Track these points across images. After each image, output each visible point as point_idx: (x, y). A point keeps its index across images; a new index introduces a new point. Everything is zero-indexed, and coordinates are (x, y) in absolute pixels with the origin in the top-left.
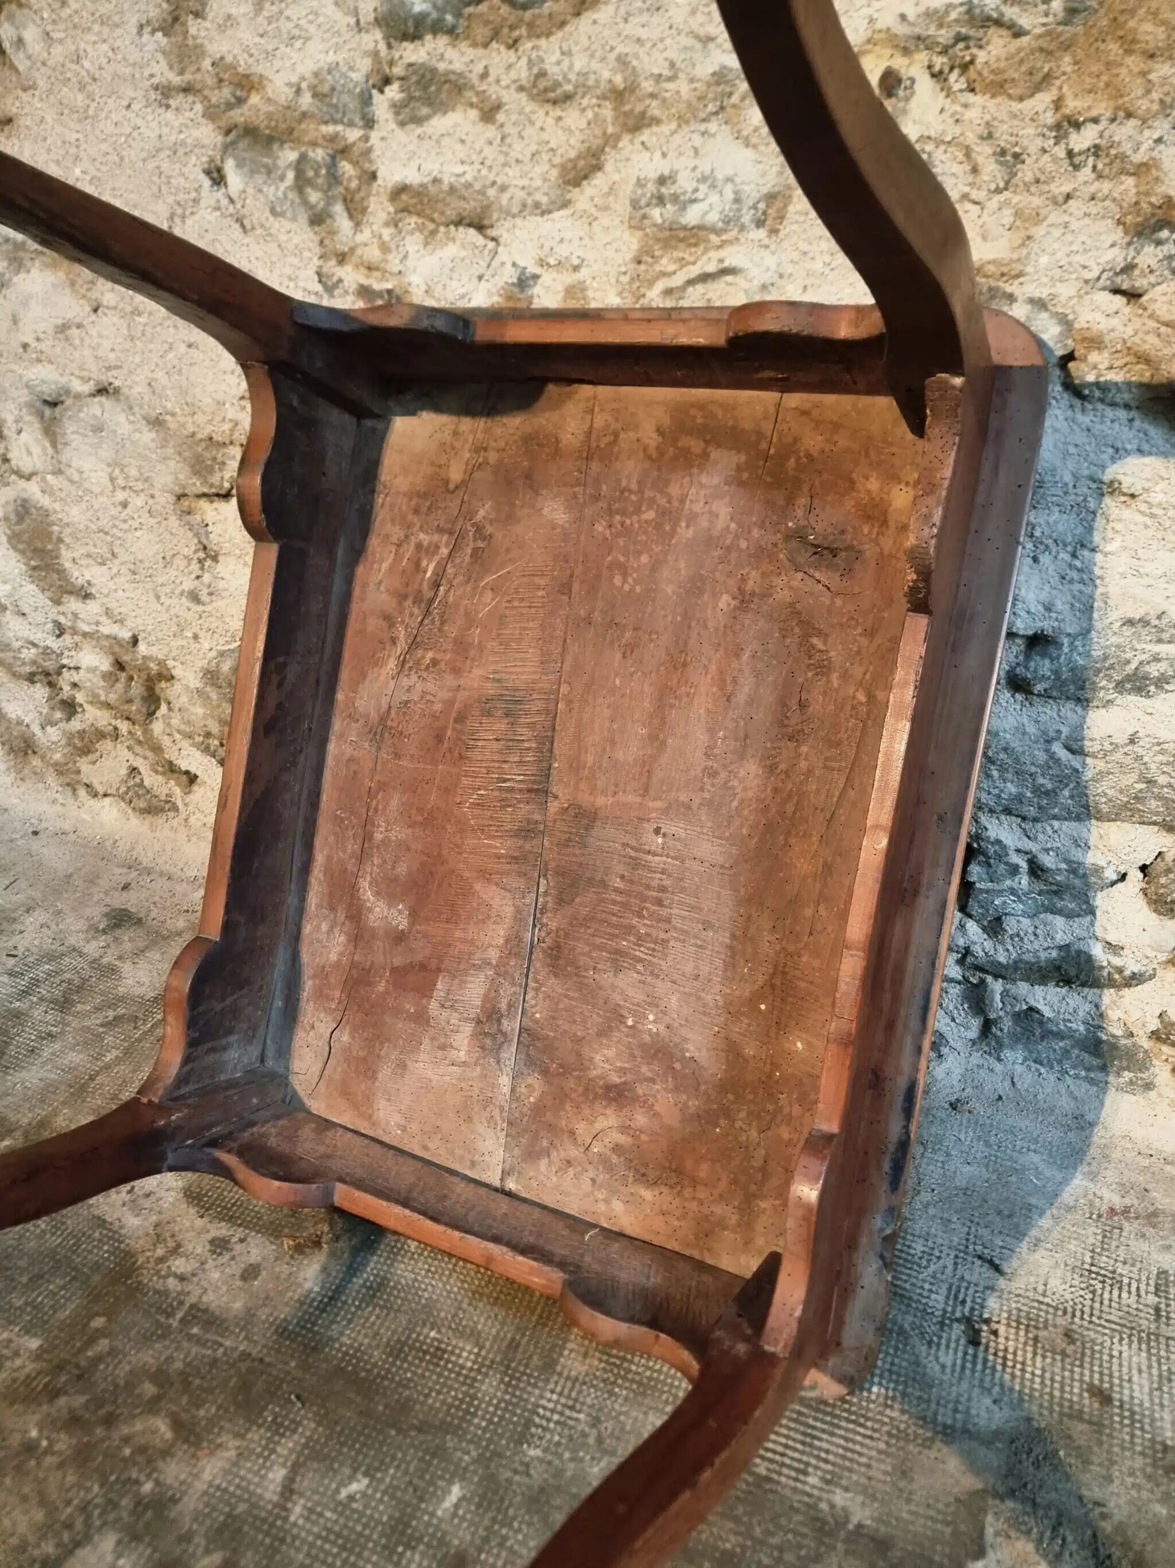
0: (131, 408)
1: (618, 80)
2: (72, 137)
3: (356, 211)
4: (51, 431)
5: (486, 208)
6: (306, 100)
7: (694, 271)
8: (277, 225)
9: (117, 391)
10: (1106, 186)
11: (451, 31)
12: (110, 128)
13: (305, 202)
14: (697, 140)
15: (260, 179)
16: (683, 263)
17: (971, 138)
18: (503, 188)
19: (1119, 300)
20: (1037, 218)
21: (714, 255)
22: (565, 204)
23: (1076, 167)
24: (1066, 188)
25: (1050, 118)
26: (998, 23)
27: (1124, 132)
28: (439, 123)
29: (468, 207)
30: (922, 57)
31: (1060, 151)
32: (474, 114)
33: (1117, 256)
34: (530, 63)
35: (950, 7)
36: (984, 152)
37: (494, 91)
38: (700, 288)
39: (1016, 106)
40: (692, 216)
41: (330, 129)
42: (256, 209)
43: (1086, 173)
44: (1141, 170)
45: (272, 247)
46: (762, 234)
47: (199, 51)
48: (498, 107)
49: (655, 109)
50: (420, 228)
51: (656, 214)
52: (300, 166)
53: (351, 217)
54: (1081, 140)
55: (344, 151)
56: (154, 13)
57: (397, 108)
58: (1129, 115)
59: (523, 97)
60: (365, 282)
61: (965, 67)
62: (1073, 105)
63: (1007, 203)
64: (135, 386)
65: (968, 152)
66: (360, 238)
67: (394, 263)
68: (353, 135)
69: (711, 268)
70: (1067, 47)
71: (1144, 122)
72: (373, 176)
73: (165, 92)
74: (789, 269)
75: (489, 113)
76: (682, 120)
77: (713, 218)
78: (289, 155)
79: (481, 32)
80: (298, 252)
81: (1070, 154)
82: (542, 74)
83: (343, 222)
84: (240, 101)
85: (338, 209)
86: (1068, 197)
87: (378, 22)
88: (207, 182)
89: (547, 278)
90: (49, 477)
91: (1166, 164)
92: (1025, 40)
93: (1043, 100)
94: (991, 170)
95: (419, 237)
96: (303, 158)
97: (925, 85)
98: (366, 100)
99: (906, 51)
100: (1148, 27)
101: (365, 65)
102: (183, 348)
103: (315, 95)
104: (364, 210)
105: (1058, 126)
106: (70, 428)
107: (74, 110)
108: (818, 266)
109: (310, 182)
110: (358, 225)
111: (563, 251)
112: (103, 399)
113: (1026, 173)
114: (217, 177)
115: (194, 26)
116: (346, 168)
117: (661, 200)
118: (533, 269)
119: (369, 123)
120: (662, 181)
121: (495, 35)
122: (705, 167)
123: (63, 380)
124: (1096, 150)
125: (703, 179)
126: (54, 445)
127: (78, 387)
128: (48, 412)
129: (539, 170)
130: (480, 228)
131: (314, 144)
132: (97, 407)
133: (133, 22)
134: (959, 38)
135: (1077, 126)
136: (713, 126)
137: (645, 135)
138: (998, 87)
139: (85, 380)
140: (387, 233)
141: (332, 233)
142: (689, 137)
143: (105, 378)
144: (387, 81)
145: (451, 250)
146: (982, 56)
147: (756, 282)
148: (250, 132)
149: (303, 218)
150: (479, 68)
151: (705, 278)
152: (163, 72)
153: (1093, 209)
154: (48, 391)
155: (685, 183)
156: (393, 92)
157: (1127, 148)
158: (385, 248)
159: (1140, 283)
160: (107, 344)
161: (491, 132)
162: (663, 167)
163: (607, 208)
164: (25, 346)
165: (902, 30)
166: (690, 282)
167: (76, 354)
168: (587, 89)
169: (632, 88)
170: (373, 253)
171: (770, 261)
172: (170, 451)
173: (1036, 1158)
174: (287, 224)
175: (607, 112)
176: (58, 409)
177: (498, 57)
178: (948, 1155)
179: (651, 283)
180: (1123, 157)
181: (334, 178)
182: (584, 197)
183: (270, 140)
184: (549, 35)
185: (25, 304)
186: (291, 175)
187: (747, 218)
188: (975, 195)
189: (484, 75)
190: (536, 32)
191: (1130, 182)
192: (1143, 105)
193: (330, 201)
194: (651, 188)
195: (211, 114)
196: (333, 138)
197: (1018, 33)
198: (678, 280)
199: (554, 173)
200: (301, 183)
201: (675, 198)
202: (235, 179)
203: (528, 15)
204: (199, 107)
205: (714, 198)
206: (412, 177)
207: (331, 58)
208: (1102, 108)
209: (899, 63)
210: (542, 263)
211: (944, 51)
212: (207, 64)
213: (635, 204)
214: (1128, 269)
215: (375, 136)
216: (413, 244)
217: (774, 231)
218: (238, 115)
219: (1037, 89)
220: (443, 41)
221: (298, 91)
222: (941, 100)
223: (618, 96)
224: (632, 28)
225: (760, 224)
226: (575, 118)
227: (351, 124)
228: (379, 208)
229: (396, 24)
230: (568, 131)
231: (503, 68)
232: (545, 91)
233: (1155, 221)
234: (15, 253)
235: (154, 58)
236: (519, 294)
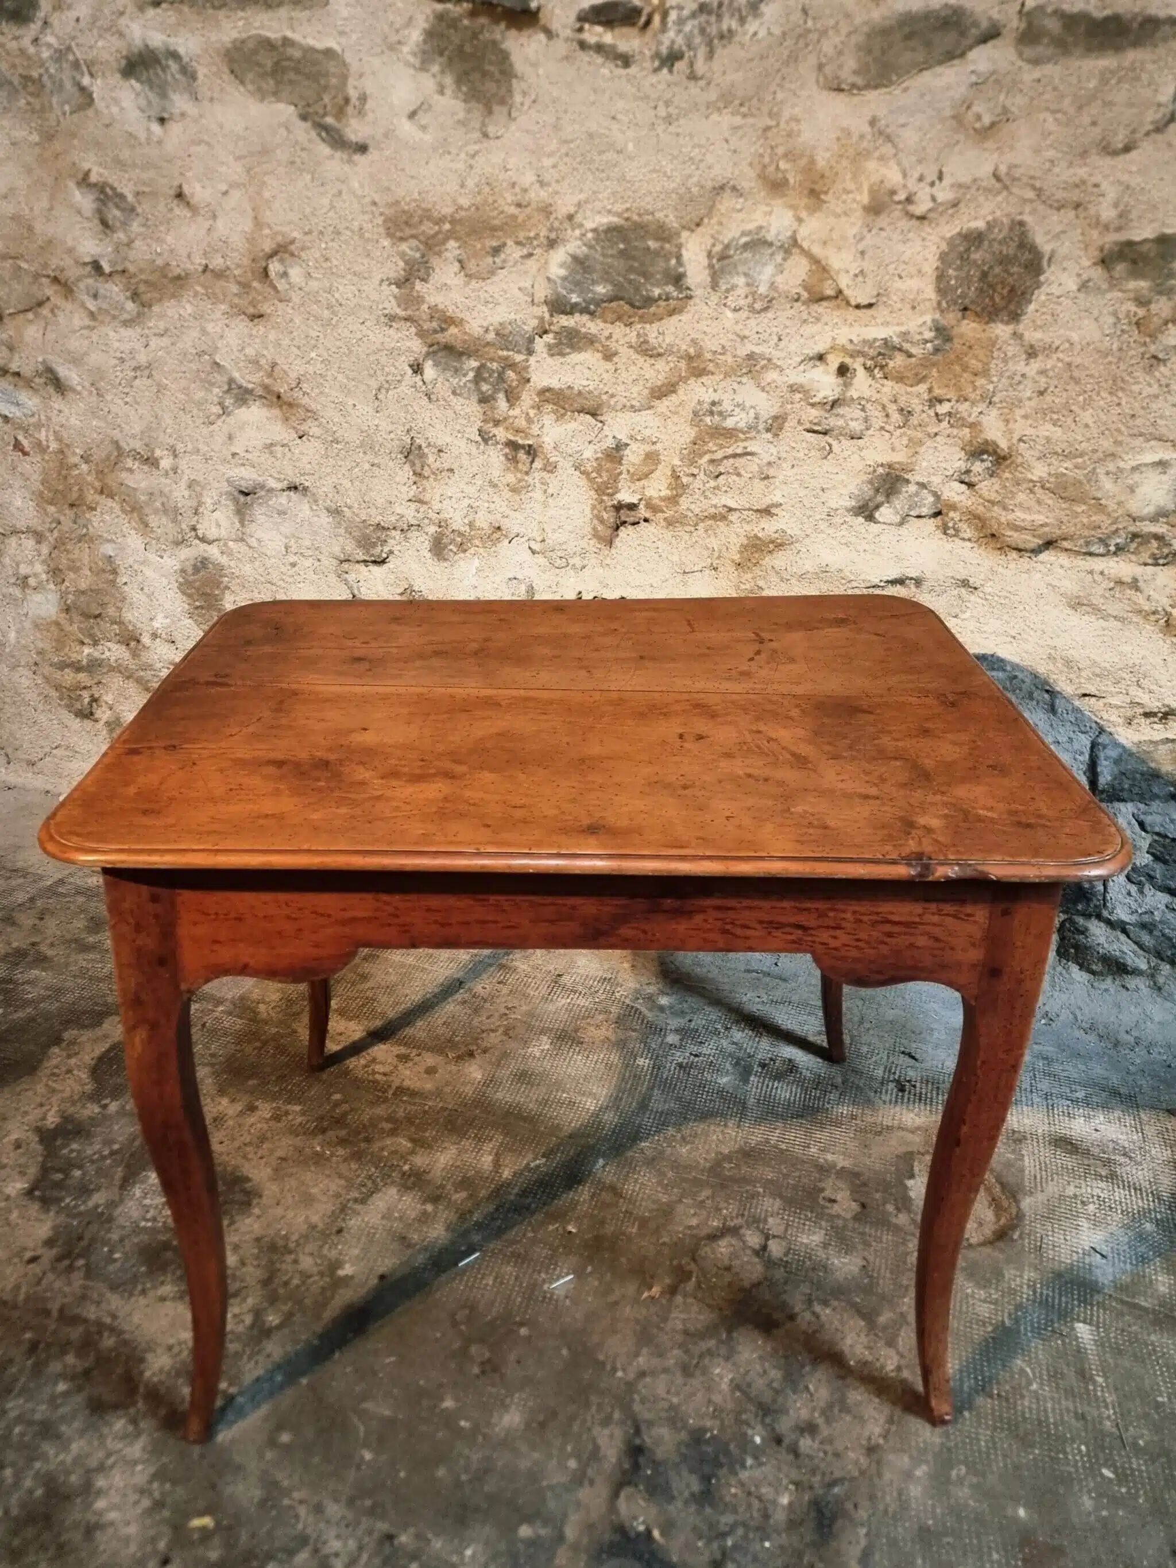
0: (316, 501)
1: (692, 351)
2: (314, 334)
3: (512, 397)
4: (242, 513)
5: (600, 406)
6: (491, 336)
7: (730, 451)
8: (457, 402)
9: (306, 489)
10: (955, 431)
11: (592, 314)
12: (346, 333)
13: (479, 390)
14: (735, 386)
15: (448, 374)
16: (721, 446)
17: (885, 401)
18: (612, 396)
19: (964, 487)
20: (921, 443)
21: (741, 444)
22: (650, 408)
23: (940, 421)
24: (935, 430)
25: (926, 396)
26: (900, 350)
27: (963, 407)
28: (575, 357)
29: (589, 404)
30: (860, 360)
31: (932, 413)
32: (599, 355)
33: (962, 465)
34: (638, 335)
35: (875, 340)
36: (892, 408)
37: (613, 345)
38: (731, 460)
39: (909, 389)
40: (729, 423)
41: (505, 353)
42: (442, 390)
43: (945, 424)
44: (972, 426)
45: (450, 413)
46: (769, 436)
47: (419, 300)
48: (616, 354)
49: (711, 367)
50: (554, 412)
51: (708, 420)
52: (479, 371)
53: (508, 401)
54: (943, 408)
55: (512, 366)
56: (392, 275)
57: (550, 347)
58: (966, 400)
59: (632, 351)
60: (512, 438)
61: (882, 367)
62: (937, 392)
63: (905, 434)
64: (324, 488)
65: (884, 407)
66: (511, 413)
67: (535, 430)
68: (519, 358)
69: (739, 451)
70: (934, 365)
71: (973, 403)
72: (528, 381)
73: (392, 318)
74: (784, 455)
75: (609, 356)
76: (727, 375)
77: (742, 425)
78: (474, 364)
79: (610, 316)
80: (467, 416)
81: (937, 414)
82: (646, 342)
83: (502, 403)
84: (443, 330)
85: (501, 396)
86: (936, 434)
87: (546, 302)
88: (410, 371)
89: (634, 446)
90: (231, 543)
91: (985, 424)
92: (913, 360)
93: (922, 388)
94: (896, 417)
95: (553, 417)
96: (483, 366)
97: (861, 373)
98: (531, 341)
99: (852, 356)
100: (974, 362)
101: (534, 323)
102: (367, 466)
103: (497, 334)
104: (518, 398)
105: (930, 400)
106: (259, 512)
107: (317, 318)
108: (801, 455)
109: (485, 380)
110: (512, 406)
111: (647, 433)
112: (292, 493)
113: (914, 420)
114: (417, 369)
115: (419, 286)
116: (510, 374)
117: (712, 413)
118: (625, 440)
119: (530, 352)
120: (713, 404)
121: (619, 318)
122: (739, 399)
123: (260, 479)
124: (950, 414)
125: (738, 405)
126: (242, 522)
127: (272, 483)
128: (242, 498)
129: (635, 389)
130: (594, 415)
131: (492, 360)
132: (283, 499)
133: (377, 277)
134: (880, 354)
135: (940, 401)
136: (744, 380)
137: (704, 379)
138: (900, 379)
139: (279, 480)
140: (532, 413)
141: (493, 408)
142: (730, 383)
143: (297, 481)
144: (546, 332)
145: (573, 425)
146: (891, 364)
147: (765, 461)
148: (449, 349)
149: (475, 398)
150: (606, 333)
151: (735, 456)
152: (393, 307)
153: (950, 441)
154: (244, 485)
155: (727, 406)
156: (549, 338)
157: (965, 415)
158: (529, 420)
159: (974, 480)
160: (305, 460)
161: (609, 366)
162: (716, 397)
163: (676, 413)
164: (234, 455)
165: (849, 347)
166: (726, 457)
167: (277, 463)
168: (672, 353)
169: (699, 355)
170: (522, 423)
171: (774, 450)
172: (342, 531)
173: (935, 1006)
174: (462, 400)
175: (683, 365)
176: (249, 498)
177: (618, 330)
178: (879, 1004)
179: (701, 456)
180: (963, 419)
181: (501, 378)
182: (663, 405)
183: (461, 354)
184: (651, 323)
185: (241, 428)
186: (471, 375)
187: (761, 426)
188: (887, 427)
189: (609, 337)
190: (643, 319)
191: (967, 430)
192: (972, 396)
193: (496, 391)
194: (706, 406)
195: (421, 334)
196: (507, 358)
197: (910, 355)
198: (719, 455)
199: (646, 392)
200: (478, 379)
201: (720, 413)
202: (430, 371)
203: (641, 312)
204: (413, 330)
205: (743, 415)
206: (555, 384)
207: (512, 316)
208: (952, 395)
209: (848, 360)
210: (632, 437)
211: (872, 359)
212: (425, 307)
213: (695, 413)
214: (968, 472)
215: (532, 360)
216: (548, 419)
217: (776, 435)
218: (440, 337)
219: (919, 382)
220: (585, 318)
221: (487, 330)
222: (870, 381)
223: (690, 358)
224: (702, 326)
225: (768, 430)
226: (661, 365)
227: (519, 352)
228: (527, 398)
229: (559, 306)
230: (658, 372)
231: (621, 335)
232: (646, 350)
233: (980, 450)
234: (243, 396)
235: (388, 299)
236: (615, 453)
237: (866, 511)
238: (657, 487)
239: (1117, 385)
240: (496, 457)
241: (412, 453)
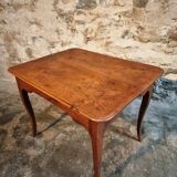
0: (44, 39)
3: (71, 22)
5: (84, 23)
9: (42, 37)
11: (83, 8)
15: (62, 19)
22: (91, 23)
26: (128, 13)
28: (80, 15)
30: (122, 14)
32: (84, 15)
33: (137, 30)
34: (90, 12)
41: (70, 15)
44: (138, 24)
46: (109, 26)
48: (86, 14)
49: (100, 16)
57: (77, 14)
59: (89, 14)
60: (72, 28)
61: (125, 15)
66: (71, 24)
68: (72, 16)
72: (74, 19)
77: (105, 25)
78: (65, 17)
79: (85, 9)
80: (65, 25)
91: (140, 23)
92: (130, 14)
95: (77, 25)
97: (122, 16)
98: (74, 13)
101: (74, 10)
103: (69, 12)
109: (67, 19)
112: (40, 38)
114: (57, 18)
115: (57, 5)
116: (71, 18)
118: (88, 28)
119: (74, 15)
121: (87, 9)
126: (34, 42)
136: (105, 18)
137: (99, 18)
138: (128, 17)
139: (38, 36)
140: (74, 24)
141: (69, 24)
142: (103, 18)
145: (80, 26)
149: (66, 22)
152: (53, 9)
153: (135, 26)
157: (137, 22)
162: (101, 21)
169: (98, 14)
174: (64, 23)
175: (96, 16)
183: (63, 16)
185: (32, 28)
193: (69, 21)
199: (91, 20)
202: (59, 18)
204: (56, 12)
207: (71, 9)
209: (120, 14)
212: (58, 8)
213: (98, 23)
218: (60, 13)
219: (131, 17)
221: (67, 12)
228: (74, 22)
229: (77, 7)
230: (92, 17)
231: (87, 12)
232: (91, 14)
233: (140, 27)
234: (32, 23)
235: (52, 7)
236: (87, 30)
237: (123, 37)
238: (93, 35)
239: (159, 17)
240: (70, 31)
241: (57, 31)
